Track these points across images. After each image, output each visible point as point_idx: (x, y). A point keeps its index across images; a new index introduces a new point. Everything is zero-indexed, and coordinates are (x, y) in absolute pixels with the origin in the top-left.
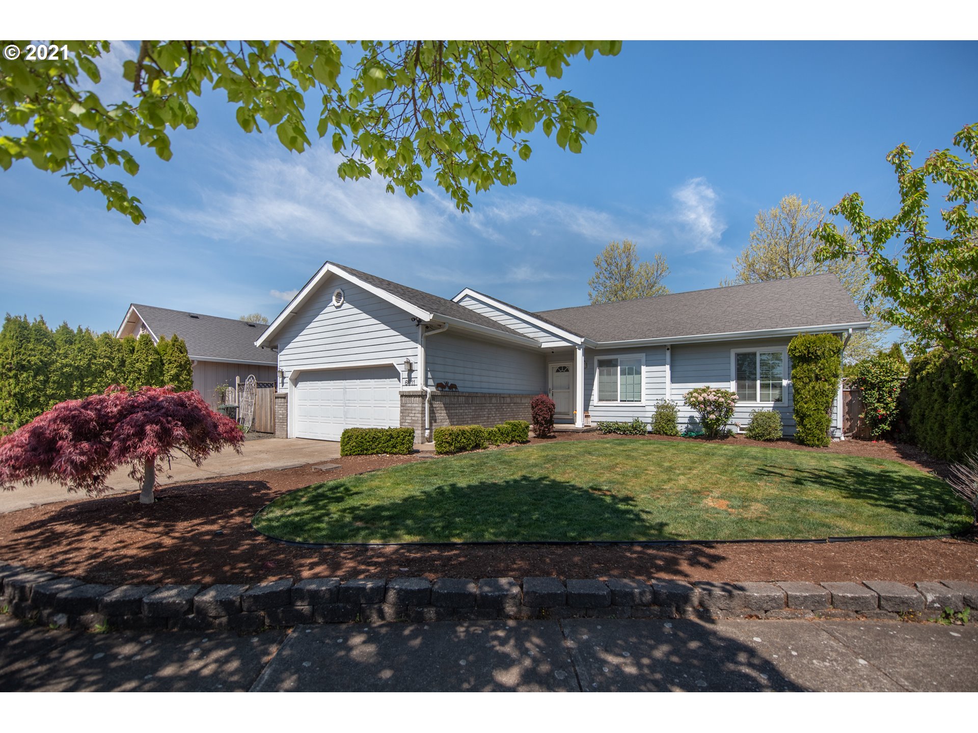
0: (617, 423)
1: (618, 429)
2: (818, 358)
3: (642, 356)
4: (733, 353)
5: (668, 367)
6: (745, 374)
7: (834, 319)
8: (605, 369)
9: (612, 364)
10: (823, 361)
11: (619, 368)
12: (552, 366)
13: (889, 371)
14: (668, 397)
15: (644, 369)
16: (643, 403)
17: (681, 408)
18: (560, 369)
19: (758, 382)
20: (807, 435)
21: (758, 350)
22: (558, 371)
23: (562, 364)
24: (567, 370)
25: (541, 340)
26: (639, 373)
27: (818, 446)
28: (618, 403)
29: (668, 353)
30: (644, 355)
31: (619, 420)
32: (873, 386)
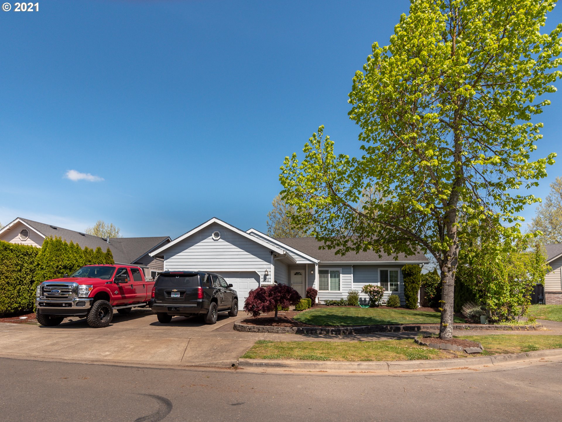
0: (332, 301)
1: (335, 303)
2: (414, 274)
3: (340, 269)
4: (379, 270)
5: (352, 275)
6: (384, 280)
7: (417, 259)
8: (322, 275)
9: (327, 272)
10: (415, 276)
11: (329, 274)
12: (293, 272)
13: (434, 280)
14: (353, 289)
15: (341, 275)
16: (341, 291)
17: (360, 294)
18: (296, 274)
19: (389, 283)
20: (410, 305)
21: (389, 269)
22: (295, 274)
23: (298, 271)
24: (301, 275)
25: (296, 260)
26: (339, 277)
27: (414, 309)
28: (329, 291)
29: (352, 268)
30: (341, 269)
31: (333, 299)
32: (429, 285)
